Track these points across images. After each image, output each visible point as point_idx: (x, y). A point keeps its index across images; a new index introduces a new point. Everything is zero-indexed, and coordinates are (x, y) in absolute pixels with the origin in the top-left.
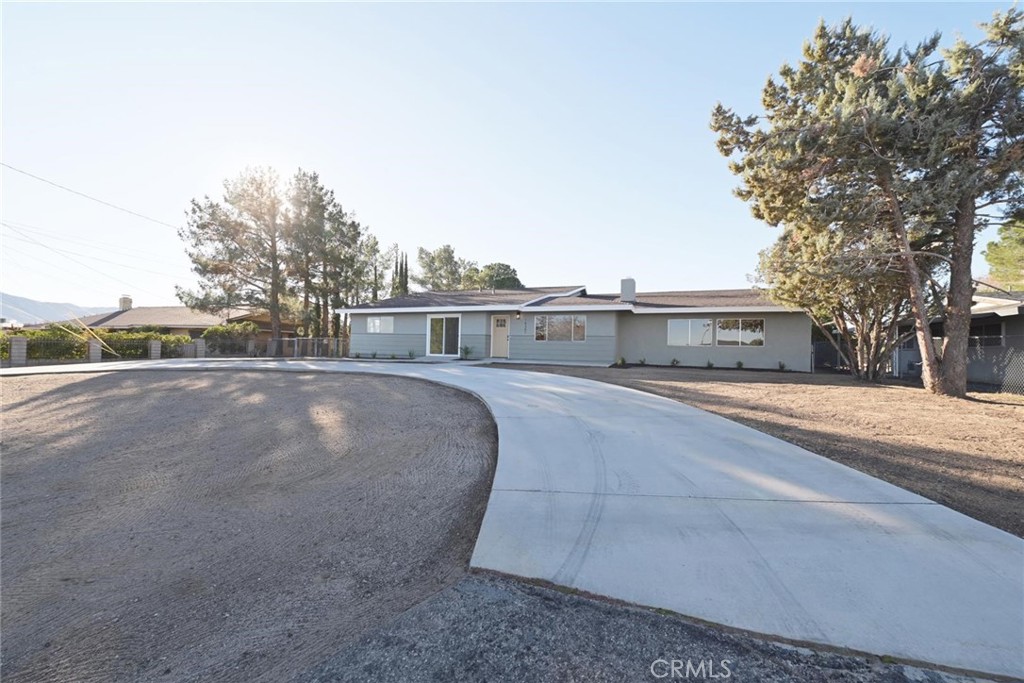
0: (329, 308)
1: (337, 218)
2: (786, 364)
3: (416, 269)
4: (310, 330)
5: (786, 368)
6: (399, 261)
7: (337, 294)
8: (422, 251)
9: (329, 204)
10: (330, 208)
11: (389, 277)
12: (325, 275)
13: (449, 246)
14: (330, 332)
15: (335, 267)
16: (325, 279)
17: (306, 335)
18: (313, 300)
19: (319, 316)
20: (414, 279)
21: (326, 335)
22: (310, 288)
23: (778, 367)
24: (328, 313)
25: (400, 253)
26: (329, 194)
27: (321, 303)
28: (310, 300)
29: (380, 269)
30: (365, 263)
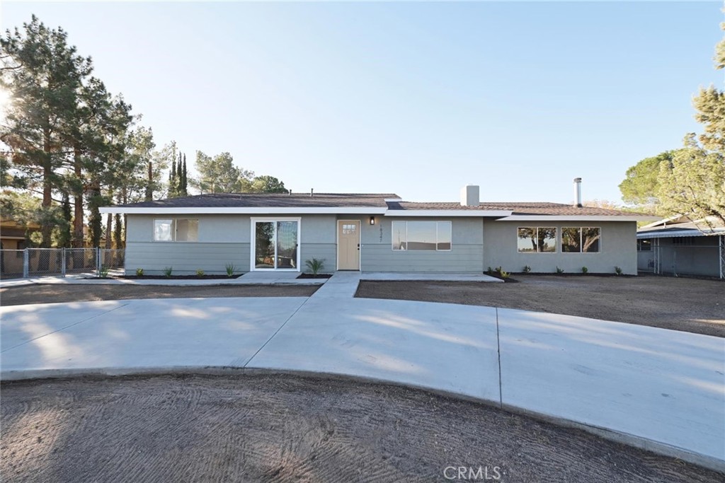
0: (85, 208)
1: (97, 96)
2: (621, 268)
3: (194, 173)
4: (53, 237)
5: (624, 272)
6: (177, 161)
7: (97, 190)
8: (200, 155)
9: (84, 74)
10: (85, 82)
11: (165, 178)
12: (78, 165)
13: (228, 154)
14: (87, 238)
15: (94, 155)
16: (78, 171)
17: (46, 243)
18: (57, 197)
19: (69, 218)
20: (193, 183)
21: (79, 242)
22: (52, 181)
23: (613, 271)
24: (83, 214)
25: (177, 152)
26: (85, 62)
27: (72, 200)
28: (53, 196)
29: (155, 167)
30: (137, 158)
